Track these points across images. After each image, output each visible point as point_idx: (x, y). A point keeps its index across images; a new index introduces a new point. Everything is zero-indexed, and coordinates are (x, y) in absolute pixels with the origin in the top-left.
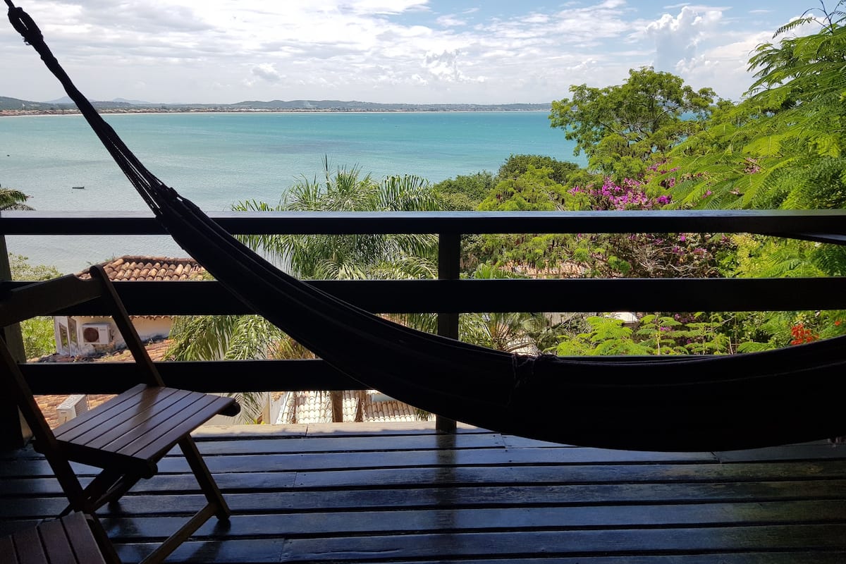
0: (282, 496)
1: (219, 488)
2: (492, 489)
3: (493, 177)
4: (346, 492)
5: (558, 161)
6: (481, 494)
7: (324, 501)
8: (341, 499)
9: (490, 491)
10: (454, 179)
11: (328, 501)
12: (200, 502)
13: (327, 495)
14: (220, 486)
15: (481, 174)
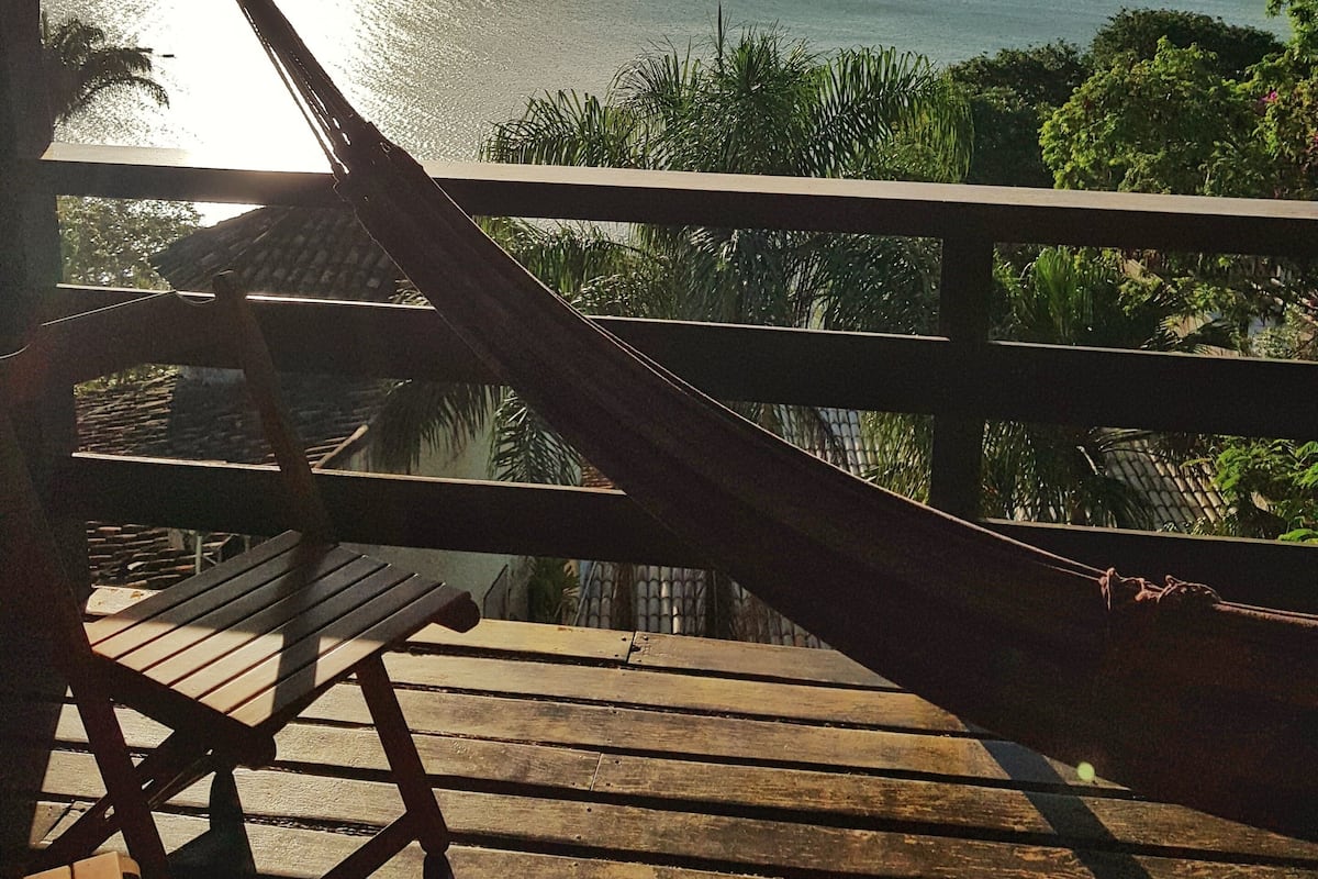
0: (564, 810)
1: (428, 771)
2: (1044, 853)
3: (1080, 55)
4: (705, 818)
5: (1229, 26)
6: (1020, 863)
7: (654, 833)
8: (694, 833)
9: (1040, 858)
10: (992, 57)
11: (664, 835)
12: (385, 804)
13: (664, 820)
14: (432, 767)
15: (1053, 46)
